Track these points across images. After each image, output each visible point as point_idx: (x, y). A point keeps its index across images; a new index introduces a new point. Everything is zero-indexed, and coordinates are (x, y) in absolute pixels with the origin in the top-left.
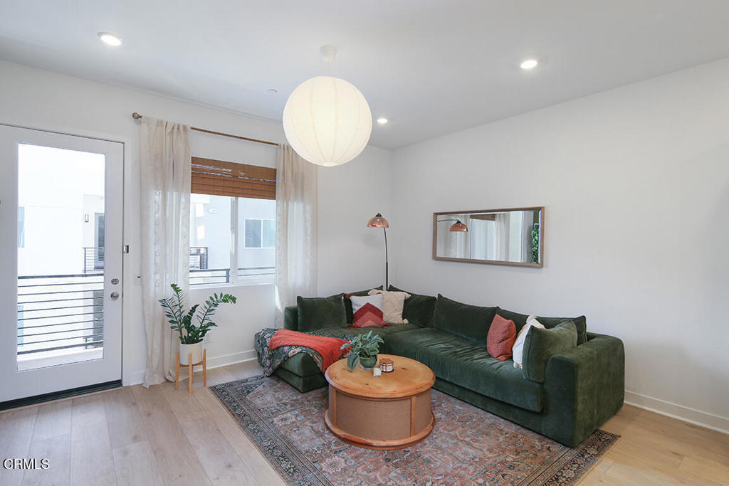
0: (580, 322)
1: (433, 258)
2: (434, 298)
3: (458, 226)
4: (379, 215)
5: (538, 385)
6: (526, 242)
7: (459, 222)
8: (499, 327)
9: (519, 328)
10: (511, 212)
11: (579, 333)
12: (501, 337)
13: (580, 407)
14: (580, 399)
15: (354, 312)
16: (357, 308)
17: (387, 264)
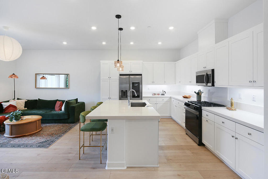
0: (77, 100)
1: (35, 88)
2: (37, 100)
3: (43, 78)
4: (14, 74)
5: (67, 113)
6: (65, 82)
7: (43, 76)
8: (58, 104)
9: (63, 103)
10: (60, 75)
11: (76, 102)
12: (59, 106)
13: (76, 115)
14: (76, 113)
15: (4, 108)
16: (5, 107)
17: (15, 91)
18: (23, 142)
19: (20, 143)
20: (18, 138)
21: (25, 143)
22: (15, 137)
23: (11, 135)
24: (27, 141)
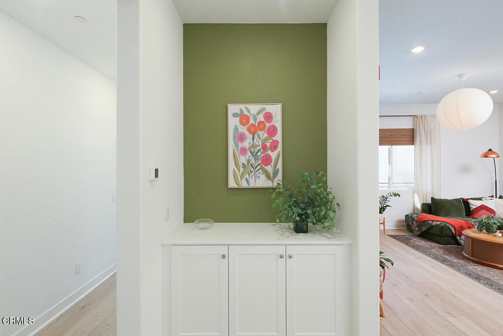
4: (490, 150)
15: (471, 209)
16: (474, 207)
17: (496, 181)
18: (488, 276)
19: (482, 275)
20: (483, 265)
21: (491, 278)
22: (479, 262)
23: (472, 257)
24: (497, 278)
